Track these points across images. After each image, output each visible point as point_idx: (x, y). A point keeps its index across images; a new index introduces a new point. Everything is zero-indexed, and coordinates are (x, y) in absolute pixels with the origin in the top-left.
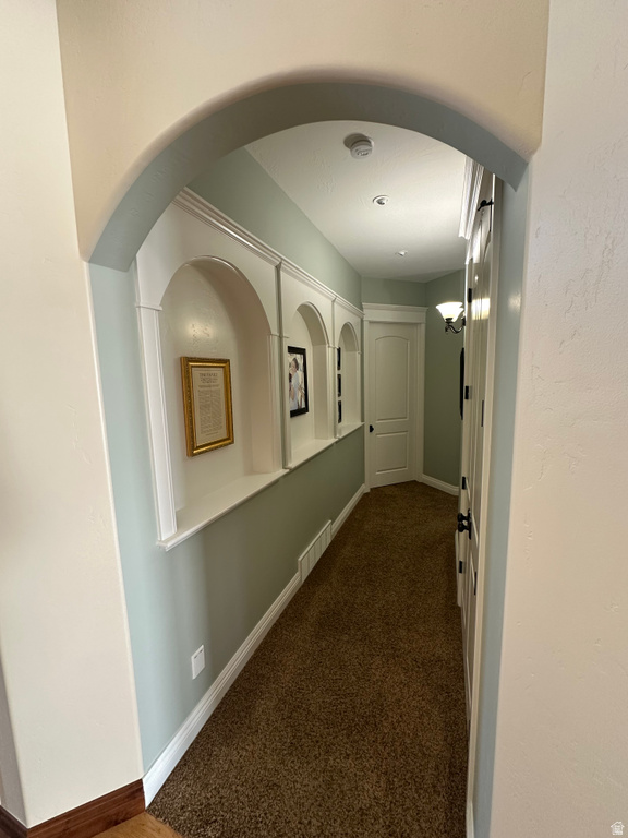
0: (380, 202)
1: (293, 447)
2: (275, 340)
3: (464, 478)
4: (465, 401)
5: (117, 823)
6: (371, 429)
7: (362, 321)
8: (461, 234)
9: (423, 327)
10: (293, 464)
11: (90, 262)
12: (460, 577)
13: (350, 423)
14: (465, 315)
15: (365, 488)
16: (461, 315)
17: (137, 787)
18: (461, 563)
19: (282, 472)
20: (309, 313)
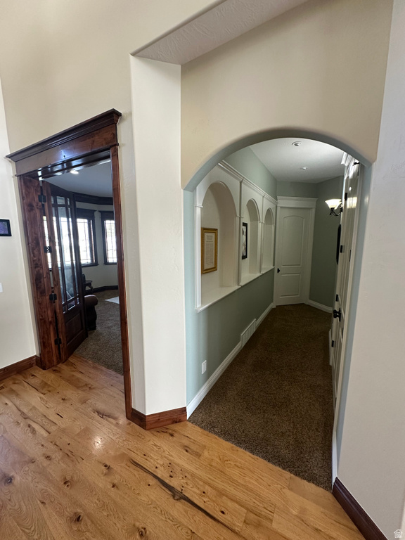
0: (296, 145)
1: (242, 274)
2: (238, 219)
3: (337, 295)
4: (340, 254)
5: (176, 422)
6: (279, 271)
7: (276, 207)
8: (343, 162)
9: (314, 210)
10: (242, 283)
11: (184, 190)
12: (332, 350)
13: (267, 267)
14: (343, 206)
15: (273, 305)
16: (340, 206)
17: (184, 410)
18: (333, 341)
19: (237, 287)
20: (252, 205)
